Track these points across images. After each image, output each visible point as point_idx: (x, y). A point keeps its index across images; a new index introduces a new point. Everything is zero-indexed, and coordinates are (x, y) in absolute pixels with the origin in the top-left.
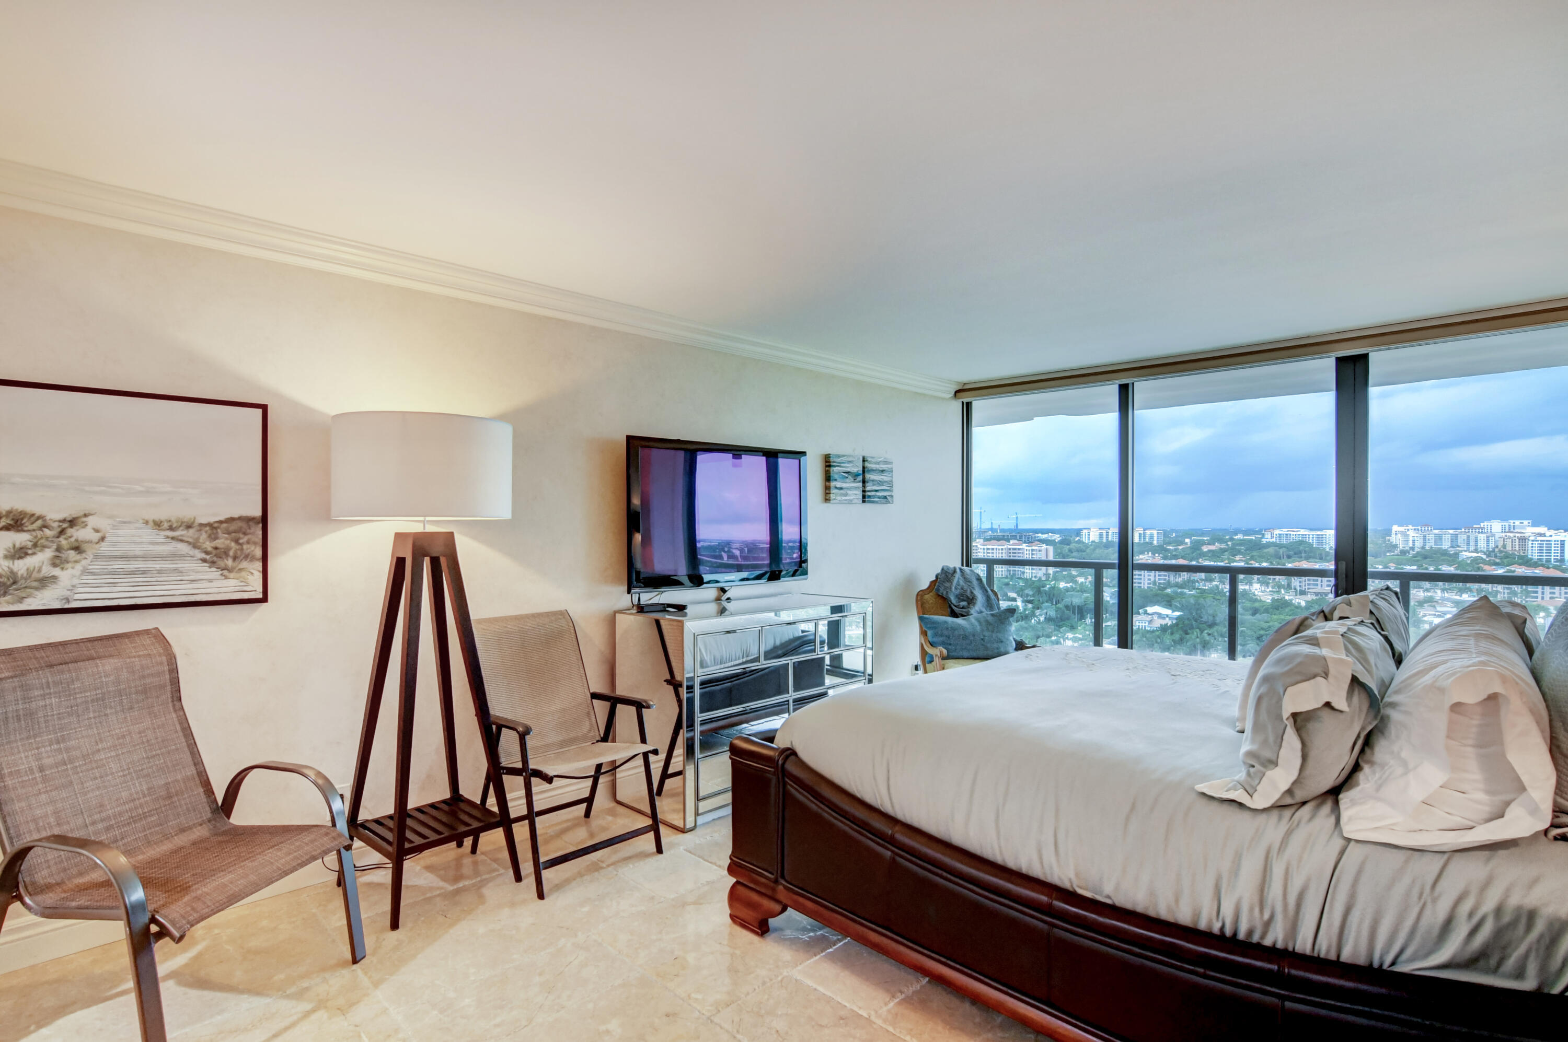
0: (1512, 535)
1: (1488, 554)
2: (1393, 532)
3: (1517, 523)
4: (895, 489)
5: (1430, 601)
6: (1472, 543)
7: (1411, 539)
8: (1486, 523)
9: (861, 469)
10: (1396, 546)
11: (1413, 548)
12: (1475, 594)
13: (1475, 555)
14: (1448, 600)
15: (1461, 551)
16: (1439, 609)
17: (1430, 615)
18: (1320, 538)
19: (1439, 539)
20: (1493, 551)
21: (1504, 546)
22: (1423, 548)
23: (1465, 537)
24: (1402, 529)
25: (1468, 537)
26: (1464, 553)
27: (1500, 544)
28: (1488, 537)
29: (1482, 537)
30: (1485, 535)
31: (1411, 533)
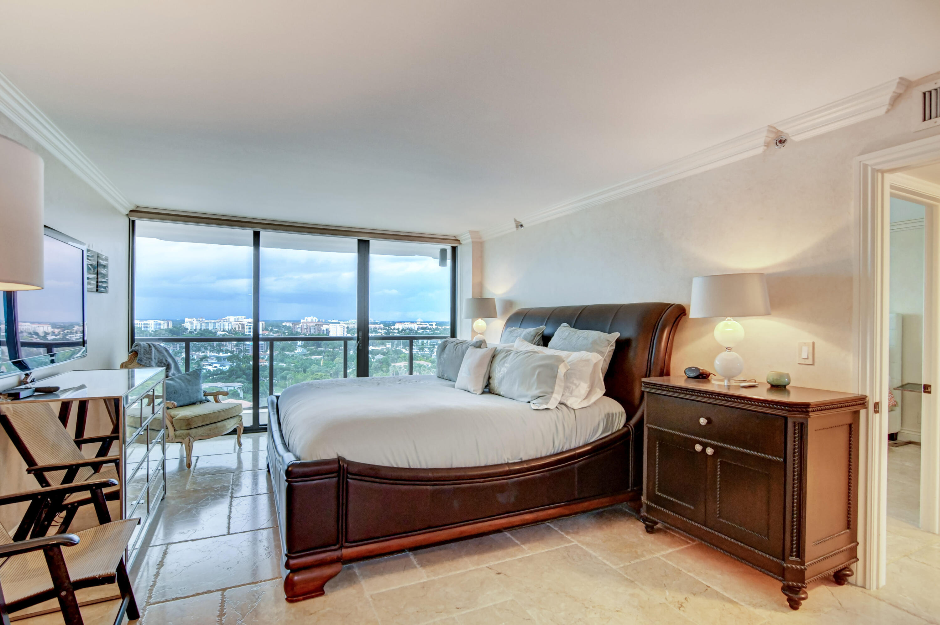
0: (238, 323)
1: (229, 332)
2: (186, 322)
3: (240, 317)
4: (109, 282)
5: (205, 358)
6: (222, 327)
7: (195, 325)
8: (228, 317)
9: (97, 263)
10: (187, 329)
11: (195, 330)
12: (225, 352)
13: (223, 333)
14: (213, 356)
15: (218, 331)
16: (209, 361)
17: (206, 365)
18: (146, 325)
19: (207, 325)
20: (231, 331)
21: (235, 328)
22: (200, 330)
23: (219, 324)
24: (190, 320)
25: (220, 324)
26: (219, 332)
27: (234, 328)
28: (229, 324)
29: (226, 324)
30: (227, 323)
31: (195, 322)
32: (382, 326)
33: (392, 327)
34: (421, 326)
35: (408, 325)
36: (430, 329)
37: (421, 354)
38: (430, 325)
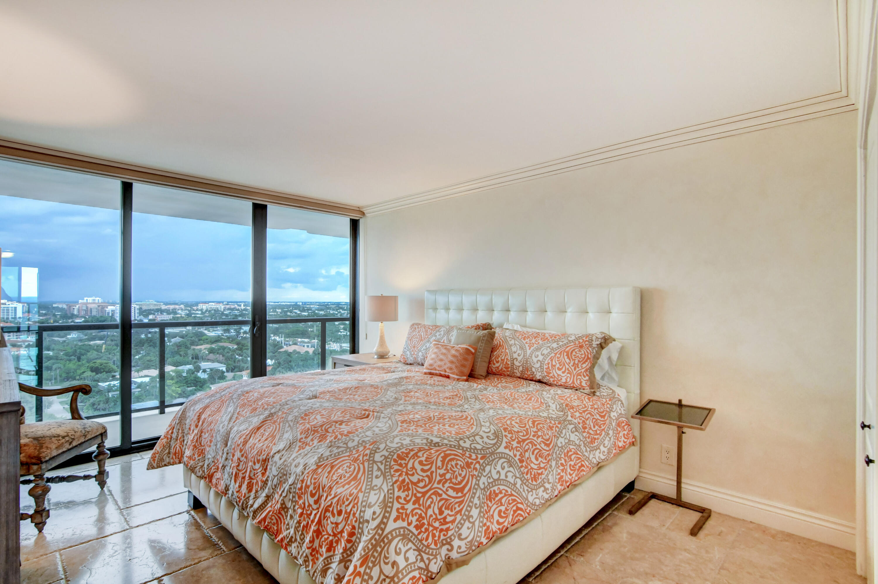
32: (182, 306)
33: (195, 308)
34: (228, 306)
35: (213, 306)
36: (238, 310)
37: (226, 336)
38: (239, 305)
